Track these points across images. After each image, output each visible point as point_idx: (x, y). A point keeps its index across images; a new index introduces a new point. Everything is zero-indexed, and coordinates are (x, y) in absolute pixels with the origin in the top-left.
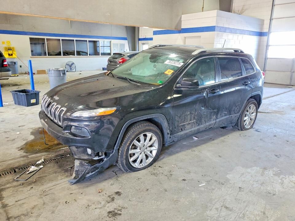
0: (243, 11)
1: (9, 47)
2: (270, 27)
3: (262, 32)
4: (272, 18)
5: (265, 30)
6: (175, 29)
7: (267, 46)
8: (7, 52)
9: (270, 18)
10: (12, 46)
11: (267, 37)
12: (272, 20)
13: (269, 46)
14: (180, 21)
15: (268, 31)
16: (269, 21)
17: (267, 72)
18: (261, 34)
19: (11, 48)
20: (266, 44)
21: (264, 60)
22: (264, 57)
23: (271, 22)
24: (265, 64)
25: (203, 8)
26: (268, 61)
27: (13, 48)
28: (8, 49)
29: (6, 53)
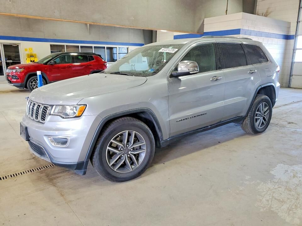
0: (268, 13)
1: (31, 53)
2: (297, 30)
3: (288, 36)
4: (299, 21)
5: (292, 33)
6: (198, 33)
7: (294, 50)
8: (30, 59)
9: (297, 21)
10: (34, 53)
11: (294, 40)
12: (299, 22)
13: (296, 49)
14: (203, 25)
15: (295, 34)
16: (296, 23)
17: (293, 76)
18: (287, 37)
19: (33, 54)
20: (292, 48)
21: (291, 64)
22: (291, 61)
23: (298, 24)
24: (291, 69)
25: (227, 11)
26: (295, 65)
27: (35, 55)
28: (30, 56)
29: (28, 60)
